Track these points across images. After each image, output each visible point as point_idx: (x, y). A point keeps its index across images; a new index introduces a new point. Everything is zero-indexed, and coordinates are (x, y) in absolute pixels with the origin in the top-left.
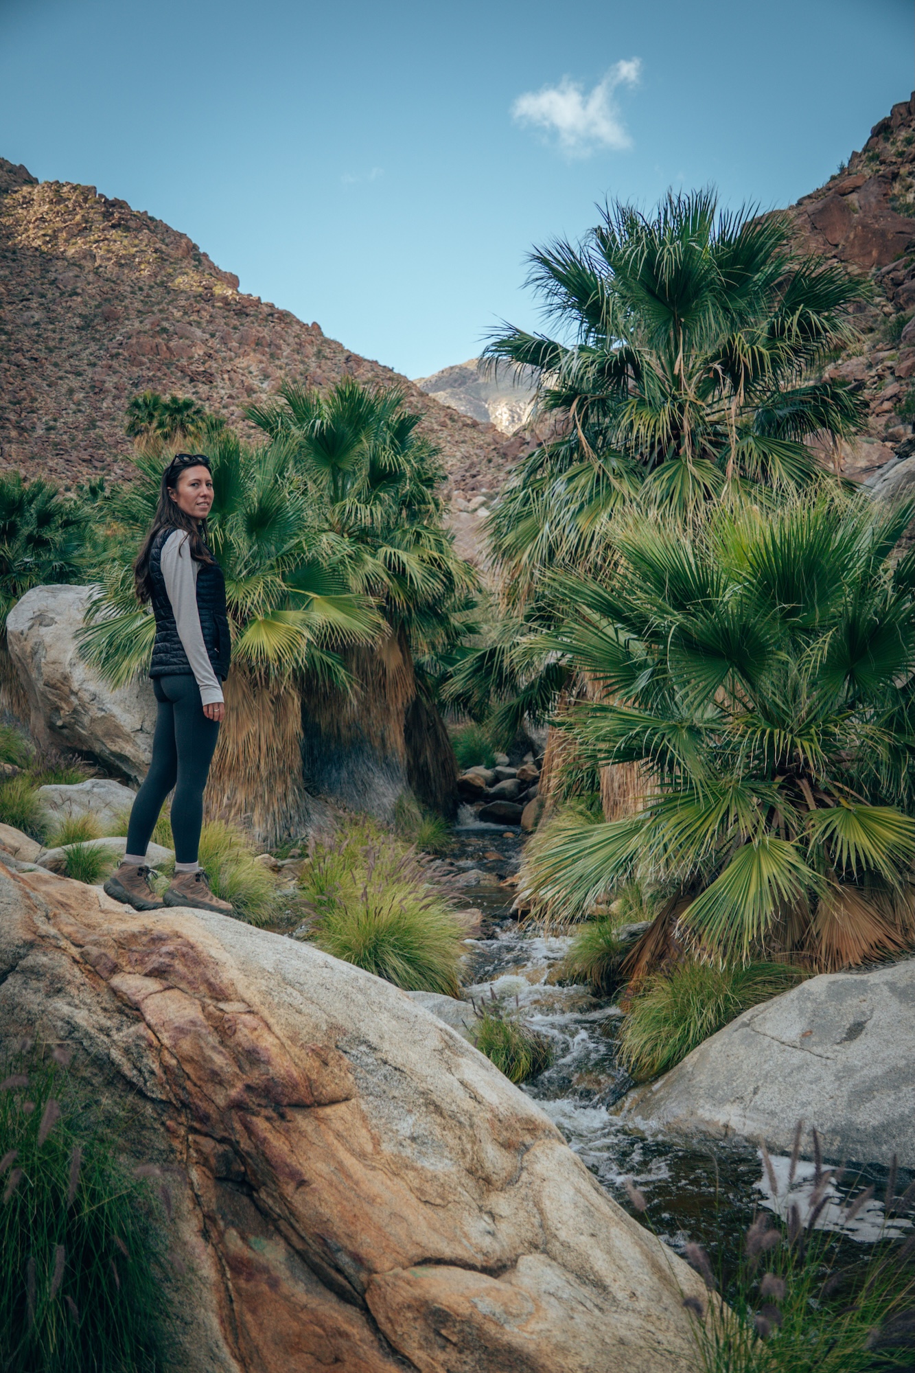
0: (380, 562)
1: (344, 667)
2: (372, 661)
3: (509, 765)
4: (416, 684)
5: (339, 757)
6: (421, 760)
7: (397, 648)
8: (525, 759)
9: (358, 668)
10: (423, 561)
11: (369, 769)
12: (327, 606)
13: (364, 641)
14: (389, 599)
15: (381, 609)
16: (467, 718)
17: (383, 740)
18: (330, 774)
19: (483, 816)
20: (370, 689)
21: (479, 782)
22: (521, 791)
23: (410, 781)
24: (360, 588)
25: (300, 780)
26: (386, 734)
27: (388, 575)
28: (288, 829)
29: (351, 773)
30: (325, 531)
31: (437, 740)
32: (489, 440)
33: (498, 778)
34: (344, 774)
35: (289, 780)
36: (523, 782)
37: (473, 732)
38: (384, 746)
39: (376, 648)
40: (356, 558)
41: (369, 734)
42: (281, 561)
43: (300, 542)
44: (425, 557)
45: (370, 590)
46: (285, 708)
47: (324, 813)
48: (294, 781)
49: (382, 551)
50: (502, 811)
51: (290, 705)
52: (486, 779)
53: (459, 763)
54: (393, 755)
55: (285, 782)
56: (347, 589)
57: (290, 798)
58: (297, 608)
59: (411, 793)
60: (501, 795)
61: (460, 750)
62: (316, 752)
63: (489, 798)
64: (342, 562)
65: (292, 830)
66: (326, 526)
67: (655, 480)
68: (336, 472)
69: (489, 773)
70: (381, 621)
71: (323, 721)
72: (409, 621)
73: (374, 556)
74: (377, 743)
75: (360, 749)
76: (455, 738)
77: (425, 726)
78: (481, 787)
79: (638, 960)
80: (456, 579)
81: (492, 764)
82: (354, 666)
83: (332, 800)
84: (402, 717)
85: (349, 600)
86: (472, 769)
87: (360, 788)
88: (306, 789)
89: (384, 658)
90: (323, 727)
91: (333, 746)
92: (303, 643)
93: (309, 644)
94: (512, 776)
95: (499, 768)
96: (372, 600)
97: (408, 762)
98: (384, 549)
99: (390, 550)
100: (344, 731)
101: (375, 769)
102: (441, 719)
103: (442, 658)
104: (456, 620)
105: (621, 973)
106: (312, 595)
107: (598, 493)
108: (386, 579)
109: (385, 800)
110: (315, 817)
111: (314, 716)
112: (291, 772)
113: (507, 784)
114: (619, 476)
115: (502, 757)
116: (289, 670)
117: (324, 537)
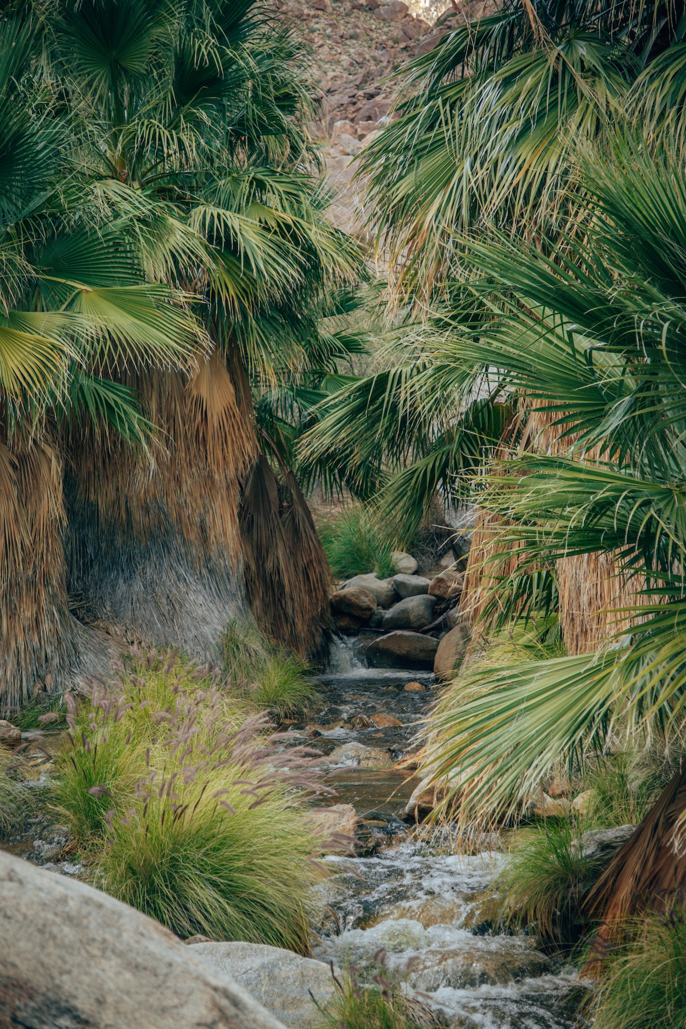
0: (195, 230)
1: (135, 407)
2: (183, 398)
3: (416, 573)
4: (260, 438)
5: (130, 559)
6: (269, 565)
7: (226, 377)
8: (444, 562)
9: (160, 410)
10: (268, 229)
11: (179, 577)
12: (106, 305)
13: (167, 363)
14: (211, 295)
15: (198, 309)
16: (346, 494)
17: (203, 529)
18: (114, 587)
19: (373, 657)
20: (181, 445)
21: (365, 601)
22: (435, 614)
23: (249, 599)
24: (161, 274)
25: (63, 597)
26: (209, 520)
27: (210, 254)
28: (42, 679)
29: (150, 586)
30: (100, 178)
31: (296, 531)
32: (397, 33)
33: (397, 595)
34: (138, 586)
35: (43, 596)
36: (440, 599)
37: (357, 518)
38: (205, 540)
39: (192, 376)
40: (152, 223)
41: (179, 519)
42: (24, 227)
43: (55, 196)
44: (272, 223)
45: (180, 277)
46: (35, 477)
47: (103, 651)
48: (53, 597)
49: (197, 213)
50: (403, 649)
51: (44, 470)
52: (377, 595)
53: (333, 569)
54: (221, 555)
55: (37, 600)
56: (138, 275)
57: (46, 626)
58: (53, 306)
59: (252, 618)
60: (402, 622)
61: (336, 548)
62: (90, 550)
63: (383, 626)
64: (128, 230)
65: (49, 679)
66: (102, 170)
67: (652, 79)
68: (117, 73)
69: (384, 585)
70: (197, 330)
71: (103, 498)
72: (245, 330)
73: (183, 220)
74: (193, 535)
75: (165, 544)
76: (327, 527)
77: (274, 509)
78: (369, 609)
79: (613, 891)
80: (324, 260)
81: (389, 571)
82: (154, 406)
83: (117, 629)
84: (235, 492)
85: (142, 294)
86: (354, 580)
87: (165, 608)
88: (74, 612)
89: (204, 393)
90: (102, 508)
91: (119, 541)
92: (63, 365)
93: (74, 367)
94: (422, 590)
95: (399, 577)
96: (182, 296)
97: (247, 568)
98: (201, 208)
99: (212, 210)
100: (138, 516)
101: (190, 579)
102: (301, 496)
103: (300, 393)
104: (327, 329)
105: (585, 912)
106: (80, 286)
107: (554, 105)
108: (206, 258)
109: (206, 630)
110: (88, 658)
111: (87, 491)
112: (47, 584)
113: (413, 604)
114: (590, 73)
115: (404, 560)
116: (39, 414)
117: (98, 188)
